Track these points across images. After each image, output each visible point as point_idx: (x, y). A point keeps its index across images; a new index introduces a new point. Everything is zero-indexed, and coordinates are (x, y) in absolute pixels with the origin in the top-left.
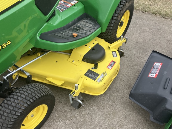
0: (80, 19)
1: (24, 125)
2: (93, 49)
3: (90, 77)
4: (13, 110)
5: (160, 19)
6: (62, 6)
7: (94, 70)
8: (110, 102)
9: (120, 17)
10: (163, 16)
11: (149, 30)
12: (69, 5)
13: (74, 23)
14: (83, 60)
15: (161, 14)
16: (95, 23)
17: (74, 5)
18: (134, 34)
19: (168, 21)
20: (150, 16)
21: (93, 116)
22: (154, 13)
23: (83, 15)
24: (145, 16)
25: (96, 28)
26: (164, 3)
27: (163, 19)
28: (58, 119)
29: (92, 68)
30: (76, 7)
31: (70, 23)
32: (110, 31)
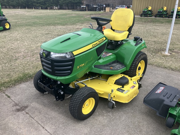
0: (114, 62)
1: (83, 107)
2: (121, 78)
3: (119, 91)
4: (80, 96)
5: (171, 71)
6: (104, 55)
7: (122, 88)
8: (132, 111)
9: (137, 62)
10: (172, 70)
11: (162, 77)
12: (108, 55)
13: (110, 64)
14: (115, 84)
15: (171, 68)
16: (123, 65)
17: (111, 55)
18: (150, 78)
19: (177, 73)
20: (163, 69)
21: (121, 116)
22: (165, 68)
23: (115, 61)
24: (159, 69)
25: (123, 67)
26: (174, 62)
27: (173, 71)
28: (99, 115)
29: (121, 88)
30: (111, 56)
31: (108, 64)
32: (132, 70)
